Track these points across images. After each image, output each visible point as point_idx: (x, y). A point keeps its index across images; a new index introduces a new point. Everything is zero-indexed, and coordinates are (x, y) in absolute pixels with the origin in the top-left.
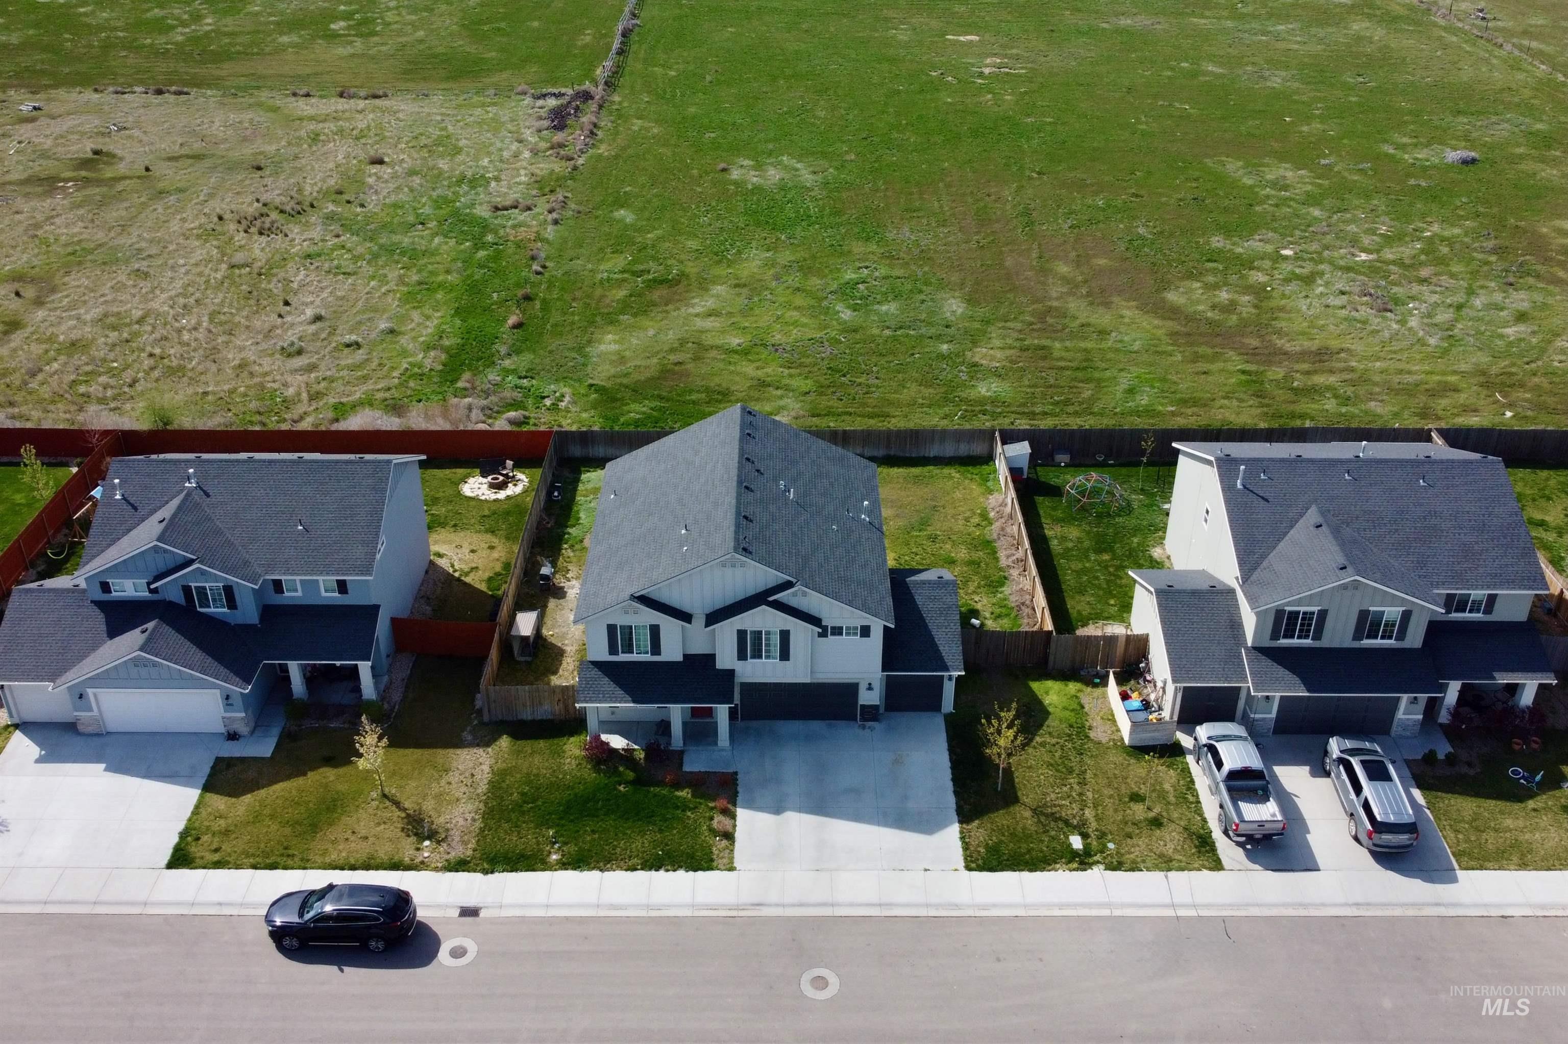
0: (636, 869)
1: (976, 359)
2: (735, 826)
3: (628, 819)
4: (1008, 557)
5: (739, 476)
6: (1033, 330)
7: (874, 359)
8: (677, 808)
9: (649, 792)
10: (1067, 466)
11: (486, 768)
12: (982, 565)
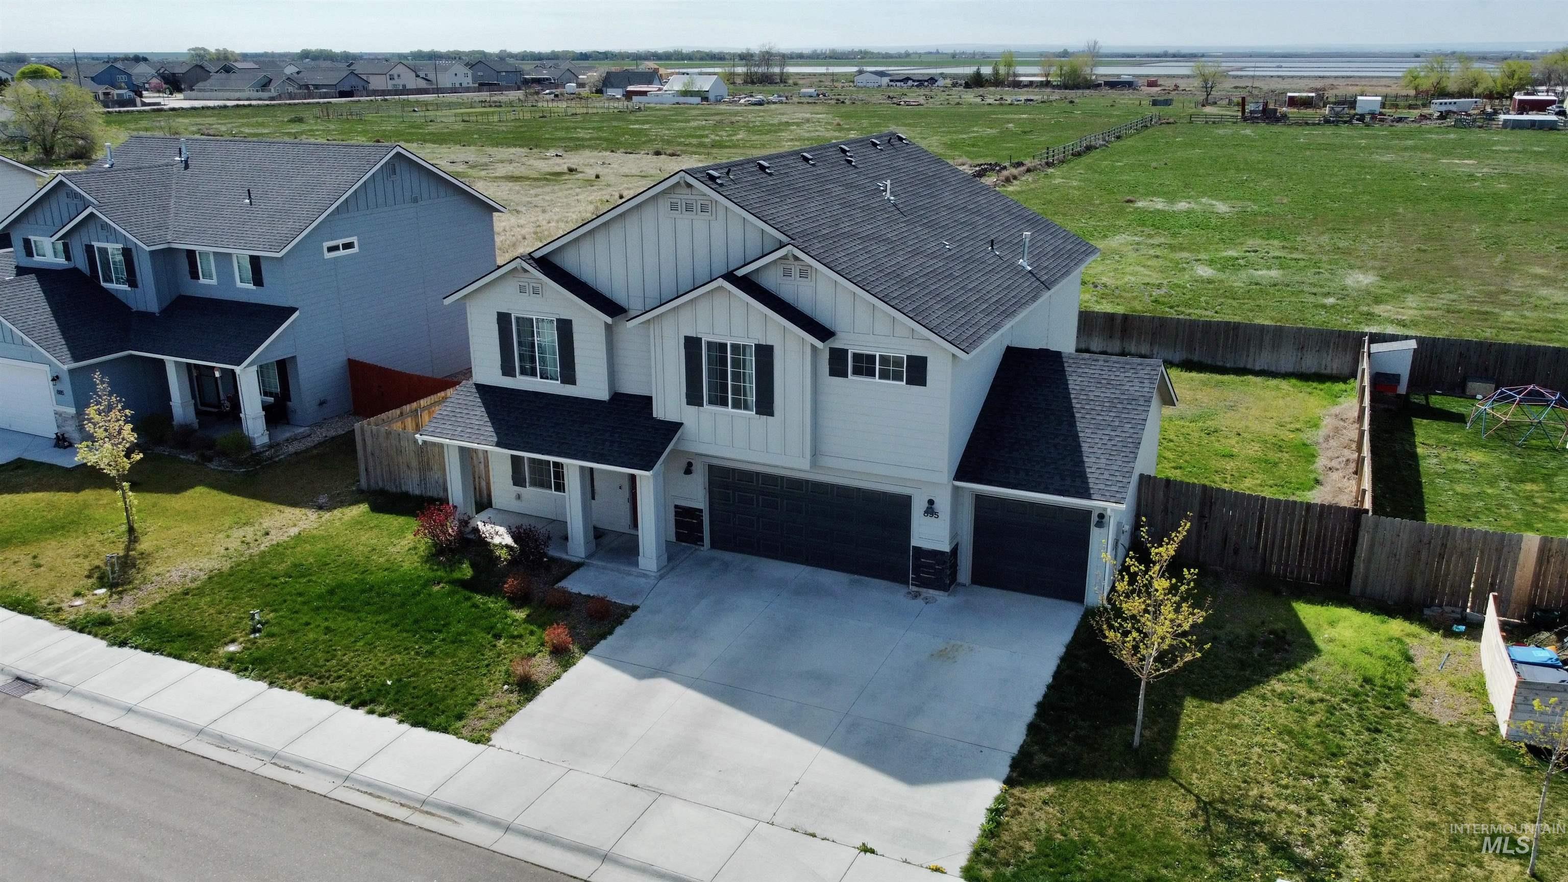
1: (1374, 312)
2: (557, 677)
3: (395, 627)
5: (803, 150)
6: (1474, 301)
8: (489, 631)
9: (469, 600)
11: (294, 530)
12: (1282, 465)
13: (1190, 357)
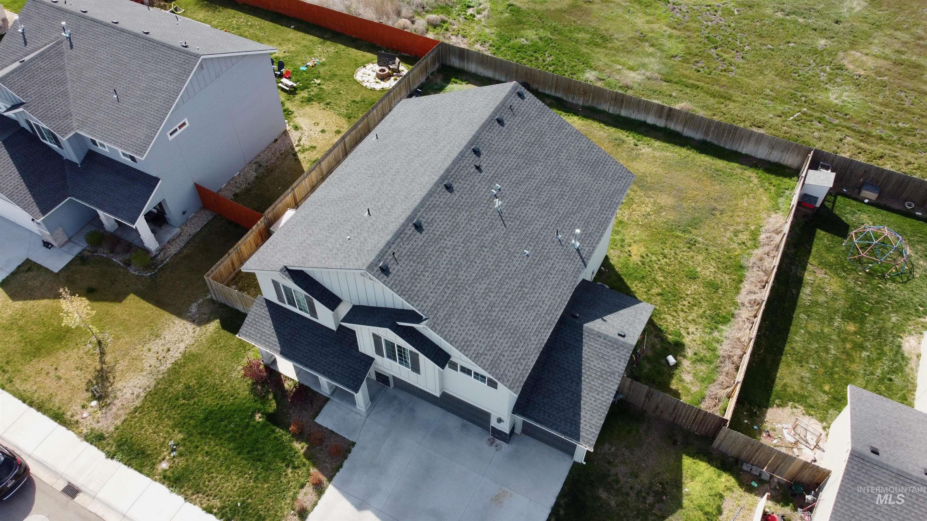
0: (210, 512)
1: (845, 62)
2: (316, 504)
3: (239, 454)
4: (750, 292)
5: (448, 171)
6: (918, 45)
7: (753, 38)
8: (284, 460)
9: (273, 431)
10: (871, 204)
11: (182, 346)
12: (720, 291)
13: (705, 138)
